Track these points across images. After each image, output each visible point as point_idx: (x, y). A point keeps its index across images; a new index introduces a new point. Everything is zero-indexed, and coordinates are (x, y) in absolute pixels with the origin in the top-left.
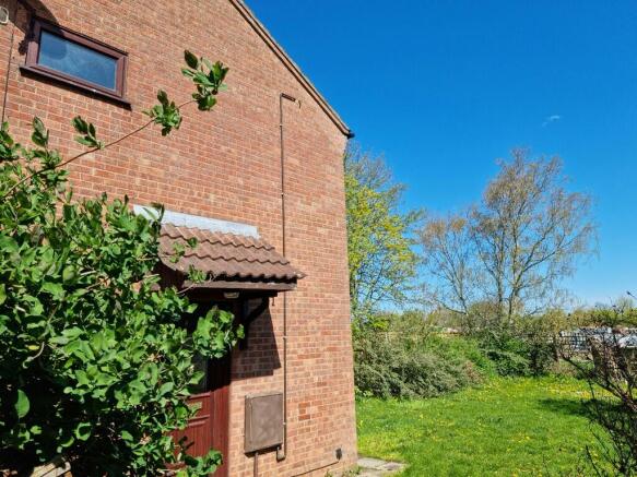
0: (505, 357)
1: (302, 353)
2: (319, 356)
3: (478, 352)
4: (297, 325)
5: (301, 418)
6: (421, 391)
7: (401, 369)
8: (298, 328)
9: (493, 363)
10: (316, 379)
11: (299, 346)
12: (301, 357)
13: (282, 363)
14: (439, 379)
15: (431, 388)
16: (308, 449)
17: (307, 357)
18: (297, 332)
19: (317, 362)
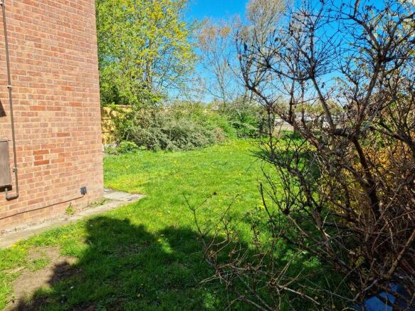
0: (242, 126)
1: (37, 104)
2: (59, 109)
3: (226, 123)
4: (27, 75)
5: (36, 164)
6: (183, 146)
7: (169, 131)
8: (29, 79)
9: (235, 130)
10: (56, 130)
11: (31, 97)
12: (35, 108)
13: (8, 112)
14: (196, 138)
15: (190, 144)
16: (47, 188)
17: (43, 109)
18: (26, 83)
19: (57, 114)
